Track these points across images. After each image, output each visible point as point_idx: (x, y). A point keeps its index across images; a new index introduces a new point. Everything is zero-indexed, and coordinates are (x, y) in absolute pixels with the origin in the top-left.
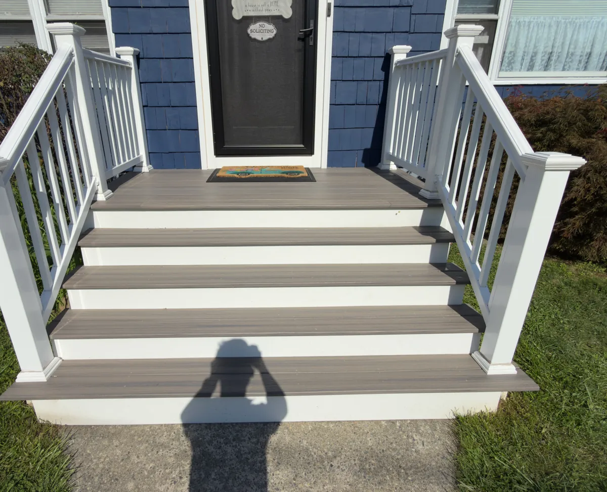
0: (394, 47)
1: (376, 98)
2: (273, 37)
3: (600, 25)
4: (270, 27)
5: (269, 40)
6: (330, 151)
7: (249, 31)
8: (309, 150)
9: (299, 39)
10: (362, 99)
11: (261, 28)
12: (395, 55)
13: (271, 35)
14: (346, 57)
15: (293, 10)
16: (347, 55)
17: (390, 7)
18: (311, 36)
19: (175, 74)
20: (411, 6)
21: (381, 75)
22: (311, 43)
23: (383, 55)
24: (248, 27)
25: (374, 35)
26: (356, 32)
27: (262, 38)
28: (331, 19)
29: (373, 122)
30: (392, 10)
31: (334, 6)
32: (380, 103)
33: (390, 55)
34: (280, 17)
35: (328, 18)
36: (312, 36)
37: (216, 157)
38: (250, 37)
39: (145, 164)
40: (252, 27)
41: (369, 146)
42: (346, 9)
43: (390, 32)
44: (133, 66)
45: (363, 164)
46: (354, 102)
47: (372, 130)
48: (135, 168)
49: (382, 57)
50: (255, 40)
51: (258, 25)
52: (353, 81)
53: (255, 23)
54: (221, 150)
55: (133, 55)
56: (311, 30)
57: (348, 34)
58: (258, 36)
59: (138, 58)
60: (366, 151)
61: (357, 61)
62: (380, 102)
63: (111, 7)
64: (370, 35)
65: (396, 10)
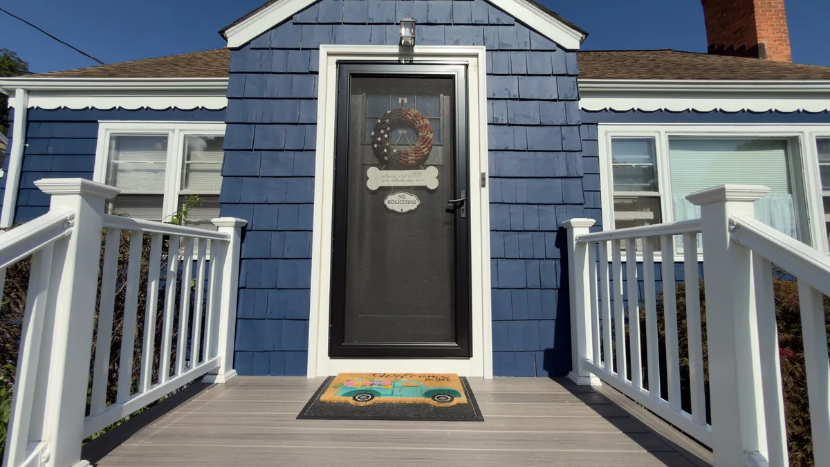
0: (573, 220)
1: (554, 281)
2: (416, 209)
3: (773, 204)
4: (413, 198)
5: (411, 211)
6: (495, 352)
7: (386, 202)
8: (465, 351)
9: (448, 211)
10: (534, 282)
11: (400, 199)
12: (574, 229)
13: (413, 207)
14: (509, 231)
15: (439, 181)
16: (509, 229)
17: (556, 178)
18: (462, 208)
19: (288, 249)
20: (581, 177)
21: (557, 253)
22: (463, 215)
23: (556, 229)
24: (385, 198)
25: (541, 207)
26: (517, 204)
27: (402, 210)
28: (486, 190)
29: (552, 312)
30: (559, 180)
31: (489, 177)
32: (559, 287)
33: (566, 230)
34: (425, 188)
35: (482, 189)
36: (464, 207)
37: (331, 358)
38: (387, 209)
39: (222, 371)
40: (390, 198)
41: (551, 345)
42: (503, 180)
43: (561, 204)
44: (231, 240)
45: (547, 373)
46: (523, 285)
47: (553, 324)
48: (207, 376)
49: (554, 231)
50: (393, 211)
51: (397, 195)
52: (520, 259)
53: (394, 193)
54: (338, 349)
55: (235, 227)
56: (462, 202)
57: (508, 205)
58: (397, 208)
59: (243, 231)
60: (547, 352)
61: (522, 236)
62: (559, 285)
63: (224, 176)
64: (536, 207)
65: (563, 180)
